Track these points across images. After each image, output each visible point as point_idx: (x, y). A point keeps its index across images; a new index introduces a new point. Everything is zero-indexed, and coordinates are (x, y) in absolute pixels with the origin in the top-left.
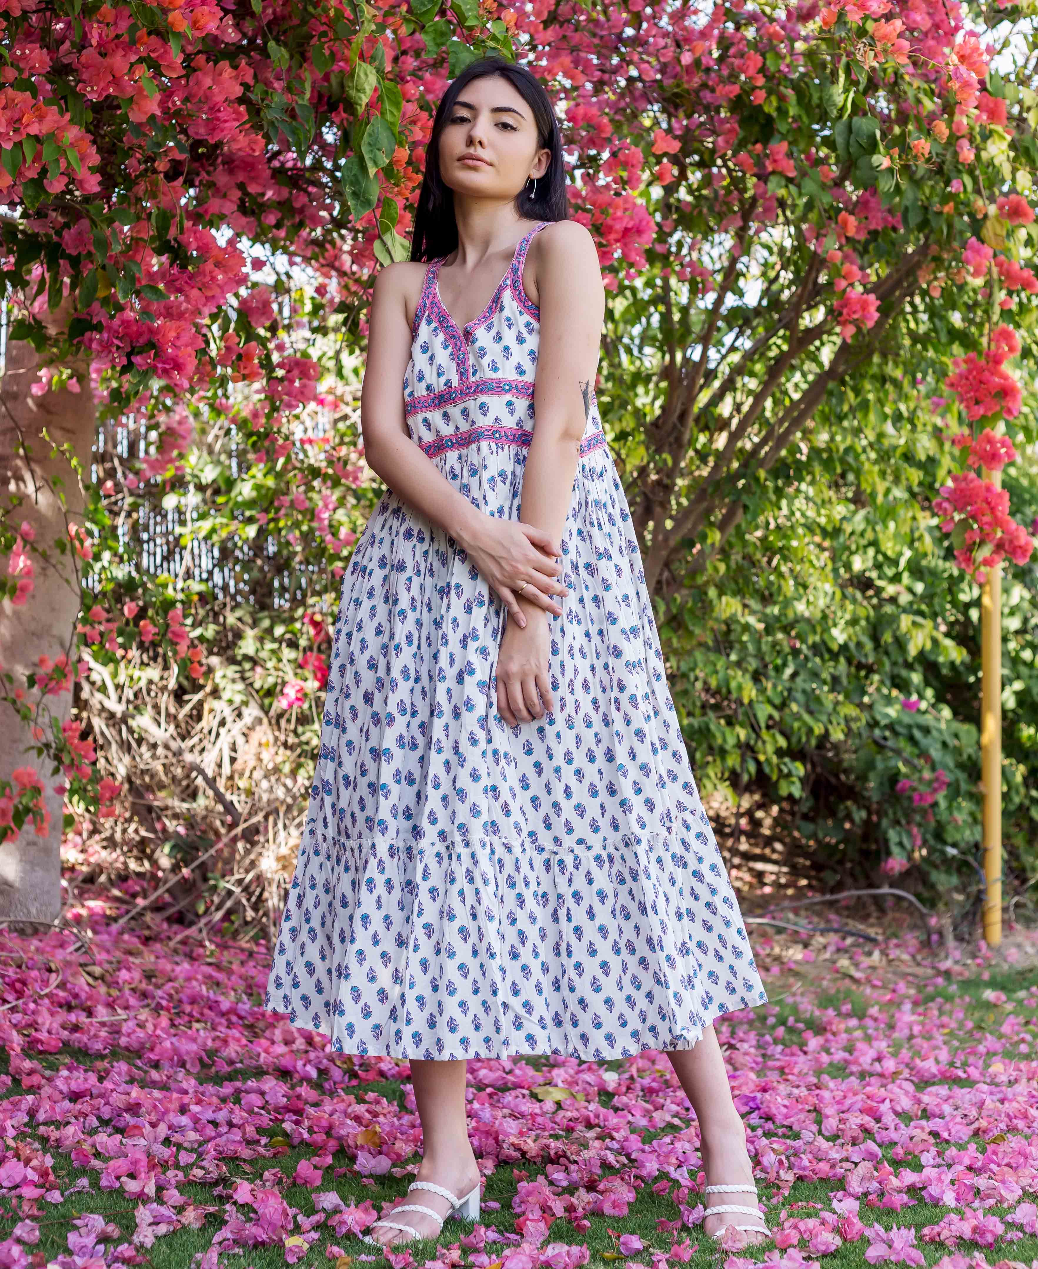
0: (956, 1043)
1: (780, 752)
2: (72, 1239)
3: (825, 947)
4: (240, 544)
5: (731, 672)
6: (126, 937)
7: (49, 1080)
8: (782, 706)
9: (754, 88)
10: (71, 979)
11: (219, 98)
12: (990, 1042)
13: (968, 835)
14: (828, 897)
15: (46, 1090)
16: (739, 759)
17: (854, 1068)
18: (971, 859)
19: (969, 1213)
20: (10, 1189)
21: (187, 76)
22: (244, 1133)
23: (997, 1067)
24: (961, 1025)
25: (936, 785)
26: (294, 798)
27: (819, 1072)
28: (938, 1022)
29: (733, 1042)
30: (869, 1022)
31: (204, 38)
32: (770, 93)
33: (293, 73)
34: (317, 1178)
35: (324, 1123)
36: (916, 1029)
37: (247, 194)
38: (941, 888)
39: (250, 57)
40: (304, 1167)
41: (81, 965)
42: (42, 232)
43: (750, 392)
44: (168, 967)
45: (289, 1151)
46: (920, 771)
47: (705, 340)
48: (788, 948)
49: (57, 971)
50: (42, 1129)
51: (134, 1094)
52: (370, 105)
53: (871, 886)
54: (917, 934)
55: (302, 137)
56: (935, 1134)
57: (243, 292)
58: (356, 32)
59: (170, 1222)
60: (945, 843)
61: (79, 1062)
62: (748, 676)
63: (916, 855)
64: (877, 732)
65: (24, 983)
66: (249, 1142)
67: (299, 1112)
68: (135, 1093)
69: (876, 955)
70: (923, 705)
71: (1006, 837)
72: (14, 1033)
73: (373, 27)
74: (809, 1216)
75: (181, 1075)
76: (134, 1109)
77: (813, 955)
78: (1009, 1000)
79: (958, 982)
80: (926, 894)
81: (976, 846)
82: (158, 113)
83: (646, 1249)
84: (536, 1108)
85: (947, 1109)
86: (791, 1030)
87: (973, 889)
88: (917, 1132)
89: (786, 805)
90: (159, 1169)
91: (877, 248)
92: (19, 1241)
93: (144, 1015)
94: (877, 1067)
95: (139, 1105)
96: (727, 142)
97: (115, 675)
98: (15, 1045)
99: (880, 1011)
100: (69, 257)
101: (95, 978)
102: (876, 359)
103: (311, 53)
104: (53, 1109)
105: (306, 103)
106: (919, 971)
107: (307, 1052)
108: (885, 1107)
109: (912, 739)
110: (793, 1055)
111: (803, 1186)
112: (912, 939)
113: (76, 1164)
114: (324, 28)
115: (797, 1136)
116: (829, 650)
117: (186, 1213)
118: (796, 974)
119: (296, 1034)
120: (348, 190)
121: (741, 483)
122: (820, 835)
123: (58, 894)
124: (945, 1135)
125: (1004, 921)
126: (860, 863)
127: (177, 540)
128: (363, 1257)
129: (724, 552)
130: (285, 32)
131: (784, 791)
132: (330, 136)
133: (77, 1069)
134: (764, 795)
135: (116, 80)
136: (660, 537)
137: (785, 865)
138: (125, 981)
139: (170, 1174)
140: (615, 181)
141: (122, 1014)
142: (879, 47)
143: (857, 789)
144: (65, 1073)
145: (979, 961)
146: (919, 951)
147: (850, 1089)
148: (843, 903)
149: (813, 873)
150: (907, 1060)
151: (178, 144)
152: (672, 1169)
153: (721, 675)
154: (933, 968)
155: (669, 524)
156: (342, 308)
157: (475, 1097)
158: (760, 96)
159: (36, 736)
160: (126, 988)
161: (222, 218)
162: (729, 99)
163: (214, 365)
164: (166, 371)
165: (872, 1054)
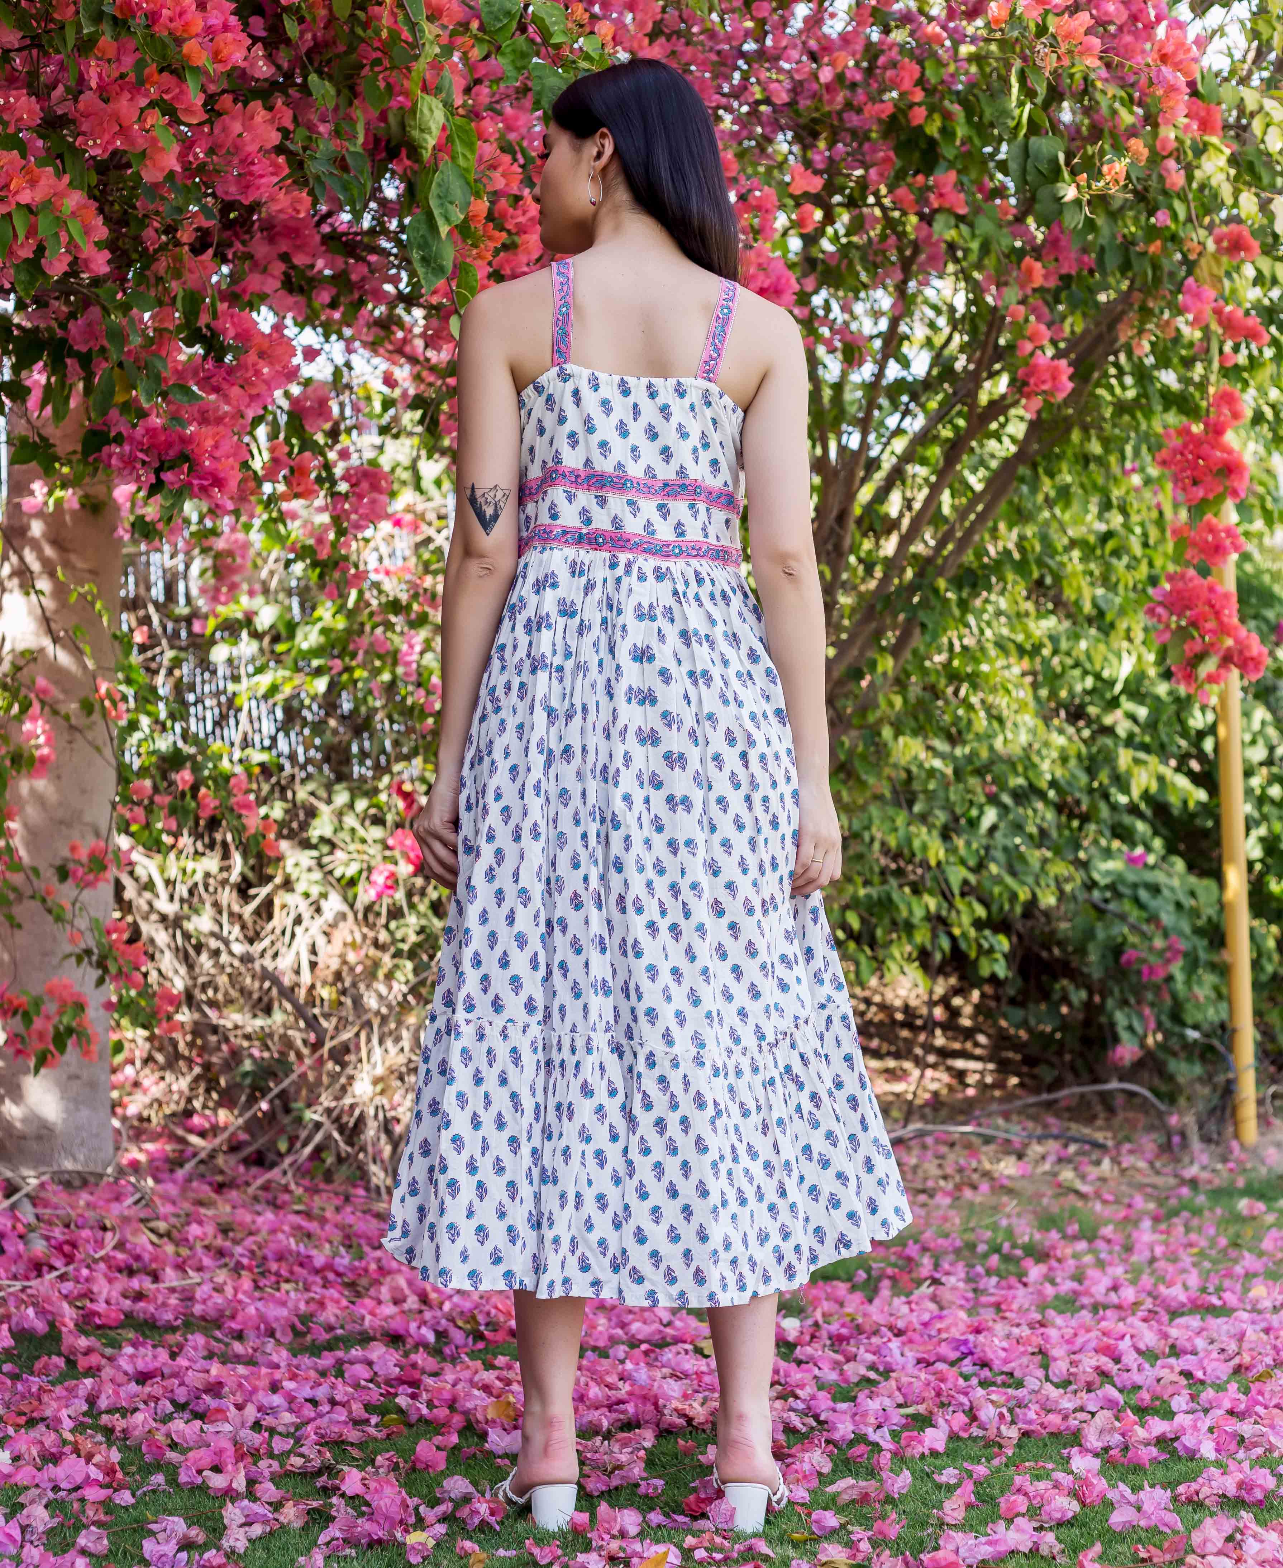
0: (1207, 1265)
1: (978, 924)
2: (149, 1547)
3: (1043, 1158)
4: (307, 702)
5: (913, 829)
6: (195, 1184)
7: (111, 1359)
8: (980, 867)
9: (911, 106)
10: (129, 1237)
11: (252, 148)
12: (1249, 1261)
13: (1212, 1014)
14: (1045, 1096)
15: (108, 1372)
16: (929, 935)
17: (1086, 1300)
18: (1216, 1043)
19: (1232, 1466)
20: (70, 1491)
21: (210, 122)
22: (350, 1412)
23: (1259, 1291)
24: (1213, 1243)
25: (1168, 955)
26: (390, 1007)
27: (1042, 1307)
28: (1185, 1241)
29: (937, 1276)
30: (1101, 1245)
31: (229, 75)
32: (932, 110)
33: (341, 113)
34: (441, 1460)
35: (446, 1396)
36: (1159, 1251)
37: (294, 267)
38: (1181, 1080)
39: (287, 95)
40: (425, 1449)
41: (142, 1221)
42: (42, 325)
43: (923, 484)
44: (248, 1218)
45: (406, 1430)
46: (1150, 939)
47: (864, 423)
48: (999, 1161)
49: (113, 1229)
50: (105, 1418)
51: (214, 1371)
52: (438, 148)
53: (1096, 1080)
54: (1154, 1136)
55: (355, 192)
56: (1187, 1374)
57: (296, 390)
58: (416, 57)
59: (266, 1522)
60: (1183, 1024)
61: (146, 1337)
62: (935, 833)
63: (1150, 1041)
64: (1096, 894)
65: (74, 1245)
66: (357, 1423)
67: (415, 1384)
68: (215, 1369)
69: (1106, 1163)
70: (1151, 859)
71: (1258, 1014)
72: (65, 1305)
73: (437, 50)
74: (1038, 1478)
75: (270, 1345)
76: (215, 1389)
77: (1030, 1168)
78: (1270, 1210)
79: (1206, 1193)
80: (1163, 1088)
81: (1223, 1026)
82: (178, 169)
83: (843, 1526)
84: (701, 1365)
85: (1200, 1343)
86: (1007, 1258)
87: (1220, 1079)
88: (1164, 1373)
89: (988, 989)
90: (249, 1459)
91: (1070, 297)
92: (83, 1552)
93: (221, 1276)
94: (1113, 1297)
95: (220, 1384)
96: (881, 175)
97: (162, 870)
98: (67, 1320)
99: (1115, 1231)
100: (78, 355)
101: (160, 1236)
102: (1076, 436)
103: (363, 87)
104: (116, 1393)
105: (359, 149)
106: (1159, 1181)
107: (421, 1312)
108: (1125, 1345)
109: (1137, 901)
110: (1010, 1287)
111: (1029, 1443)
112: (1149, 1142)
113: (148, 1458)
114: (378, 54)
115: (1019, 1385)
117: (285, 1510)
118: (1010, 1192)
119: (407, 1291)
120: (415, 255)
121: (916, 597)
122: (1032, 1022)
123: (109, 1137)
124: (1199, 1374)
125: (1259, 1116)
126: (1081, 1055)
127: (231, 702)
128: (501, 1552)
129: (900, 683)
130: (329, 62)
131: (985, 969)
132: (391, 190)
133: (143, 1344)
134: (961, 978)
135: (123, 131)
137: (990, 1060)
138: (196, 1238)
139: (263, 1464)
141: (195, 1277)
142: (1062, 50)
143: (1074, 965)
144: (129, 1350)
145: (1231, 1165)
146: (1158, 1156)
147: (1081, 1325)
148: (1062, 1104)
149: (1025, 1069)
150: (1149, 1287)
151: (204, 208)
152: (870, 1430)
153: (901, 832)
154: (1176, 1176)
156: (417, 402)
157: (628, 1355)
158: (919, 115)
159: (72, 940)
160: (198, 1246)
161: (263, 298)
162: (880, 121)
163: (259, 481)
164: (204, 489)
165: (1106, 1282)
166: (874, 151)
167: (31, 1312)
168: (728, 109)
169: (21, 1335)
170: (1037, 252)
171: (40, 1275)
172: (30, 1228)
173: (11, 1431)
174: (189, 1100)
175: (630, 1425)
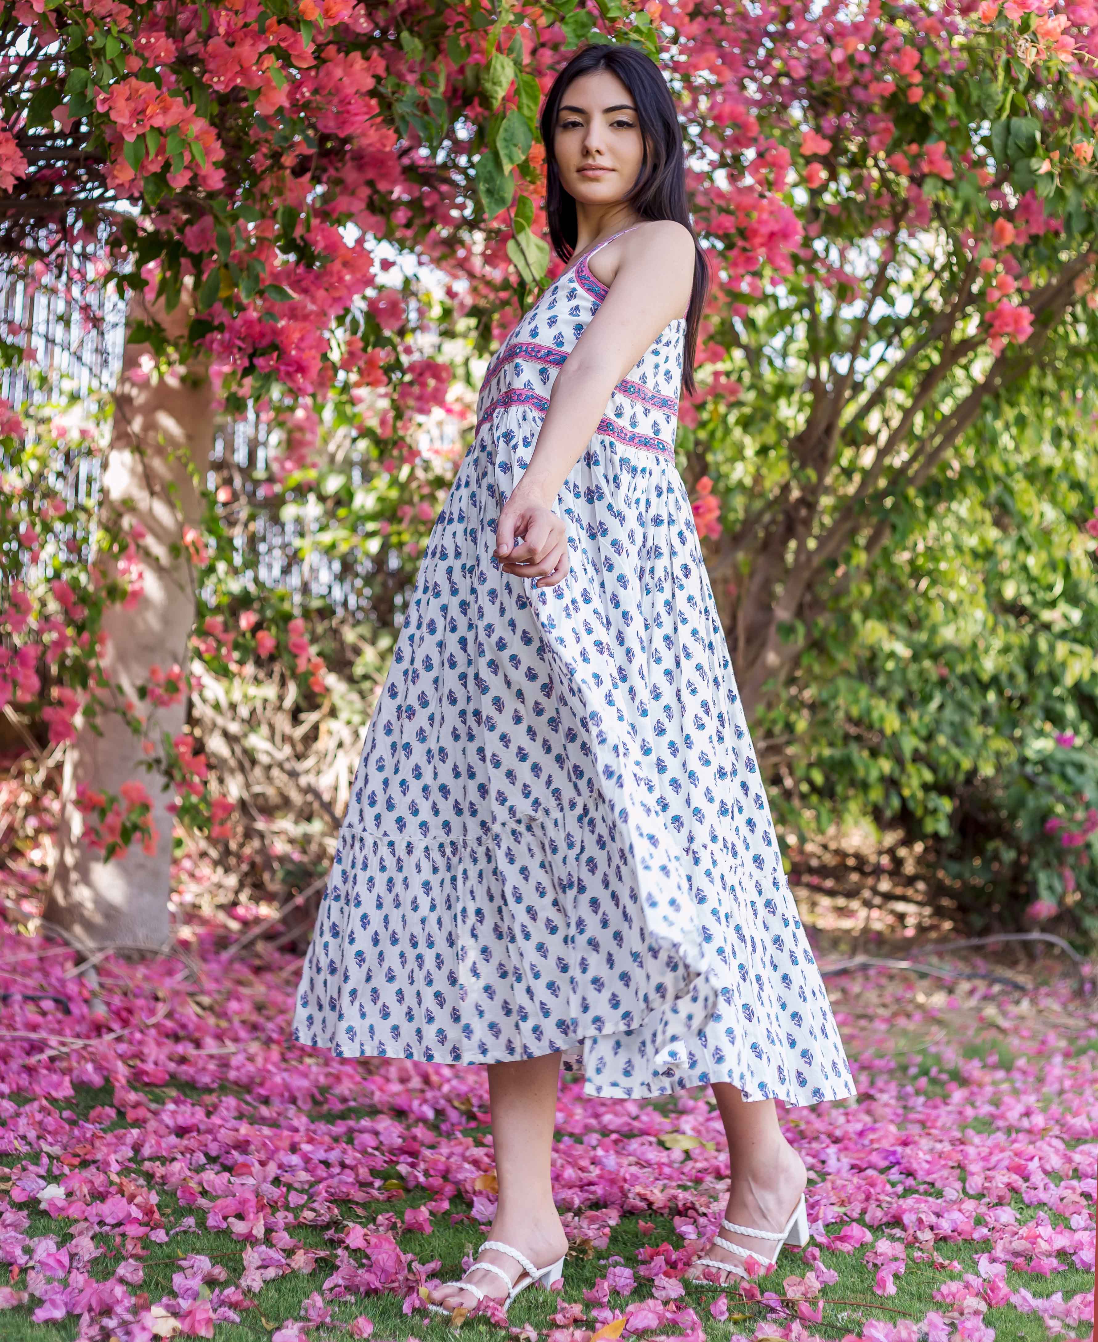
1: (926, 787)
2: (178, 1280)
3: (971, 994)
4: (361, 559)
5: (874, 702)
6: (237, 966)
7: (155, 1113)
8: (929, 738)
9: (910, 85)
10: (178, 1008)
11: (350, 90)
14: (975, 941)
15: (152, 1124)
16: (882, 794)
17: (1001, 1123)
20: (114, 1226)
21: (317, 67)
22: (357, 1175)
25: (1088, 826)
27: (963, 1125)
28: (1090, 1077)
29: (872, 1092)
30: (1017, 1076)
31: (335, 28)
32: (927, 90)
33: (427, 65)
35: (441, 1167)
36: (1067, 1084)
37: (376, 191)
38: (1095, 935)
39: (382, 49)
41: (190, 994)
42: (163, 230)
43: (900, 407)
45: (404, 1195)
46: (1074, 810)
47: (854, 350)
48: (931, 994)
49: (164, 1000)
50: (147, 1164)
52: (506, 99)
53: (1020, 929)
54: (1068, 982)
55: (433, 131)
56: (1087, 1196)
57: (370, 292)
58: (493, 22)
59: (280, 1266)
61: (186, 1096)
62: (893, 706)
63: (1068, 899)
64: (1029, 768)
65: (130, 1012)
66: (363, 1185)
67: (414, 1154)
68: (244, 1129)
69: (1026, 1004)
70: (1078, 742)
72: (120, 1064)
73: (512, 18)
75: (292, 1111)
76: (243, 1146)
77: (958, 1002)
80: (1080, 941)
82: (287, 105)
84: (663, 1157)
86: (934, 1081)
88: (1067, 1193)
89: (931, 843)
90: (268, 1210)
91: (1038, 254)
92: (122, 1281)
93: (254, 1047)
94: (1026, 1123)
95: (247, 1142)
96: (881, 142)
97: (227, 692)
98: (120, 1076)
99: (1029, 1063)
100: (191, 256)
101: (204, 1009)
102: (1035, 371)
103: (446, 45)
104: (159, 1144)
105: (439, 96)
106: (1071, 1022)
107: (422, 1091)
108: (1033, 1165)
109: (1064, 777)
110: (935, 1107)
111: (945, 1247)
112: (1065, 987)
113: (182, 1203)
114: (460, 18)
115: (939, 1195)
116: (979, 681)
117: (296, 1257)
118: (940, 1023)
119: (412, 1072)
120: (482, 187)
121: (889, 502)
122: (967, 875)
123: (166, 919)
126: (1009, 906)
127: (297, 552)
129: (870, 575)
130: (419, 22)
131: (930, 826)
132: (463, 132)
133: (184, 1102)
134: (908, 832)
135: (244, 71)
136: (803, 558)
137: (928, 905)
138: (235, 1012)
139: (280, 1215)
140: (760, 183)
141: (231, 1047)
142: (1042, 45)
143: (1006, 828)
144: (171, 1106)
146: (1071, 1000)
147: (997, 1145)
148: (990, 948)
149: (959, 916)
150: (1057, 1116)
151: (306, 138)
153: (863, 704)
154: (1086, 1019)
155: (812, 544)
156: (475, 312)
157: (600, 1144)
158: (916, 95)
159: (146, 750)
160: (236, 1020)
161: (350, 216)
162: (882, 97)
163: (335, 369)
164: (289, 375)
165: (1020, 1108)
166: (876, 121)
167: (90, 1067)
168: (753, 79)
169: (80, 1086)
170: (1009, 215)
171: (99, 1035)
172: (94, 994)
173: (66, 1170)
174: (237, 893)
175: (596, 1205)
